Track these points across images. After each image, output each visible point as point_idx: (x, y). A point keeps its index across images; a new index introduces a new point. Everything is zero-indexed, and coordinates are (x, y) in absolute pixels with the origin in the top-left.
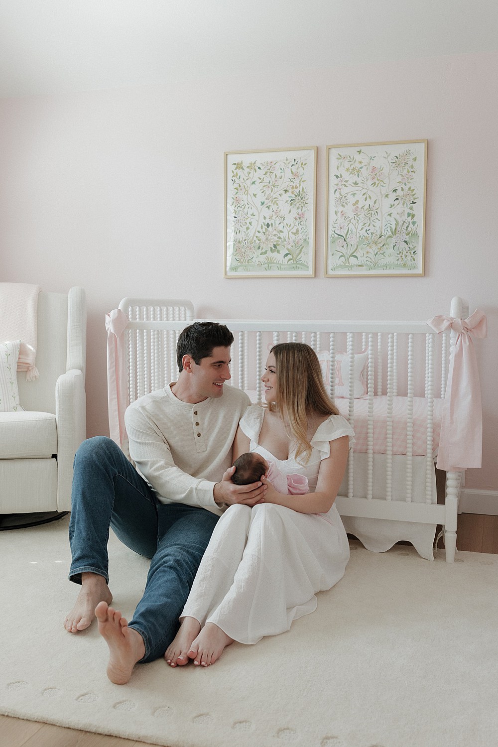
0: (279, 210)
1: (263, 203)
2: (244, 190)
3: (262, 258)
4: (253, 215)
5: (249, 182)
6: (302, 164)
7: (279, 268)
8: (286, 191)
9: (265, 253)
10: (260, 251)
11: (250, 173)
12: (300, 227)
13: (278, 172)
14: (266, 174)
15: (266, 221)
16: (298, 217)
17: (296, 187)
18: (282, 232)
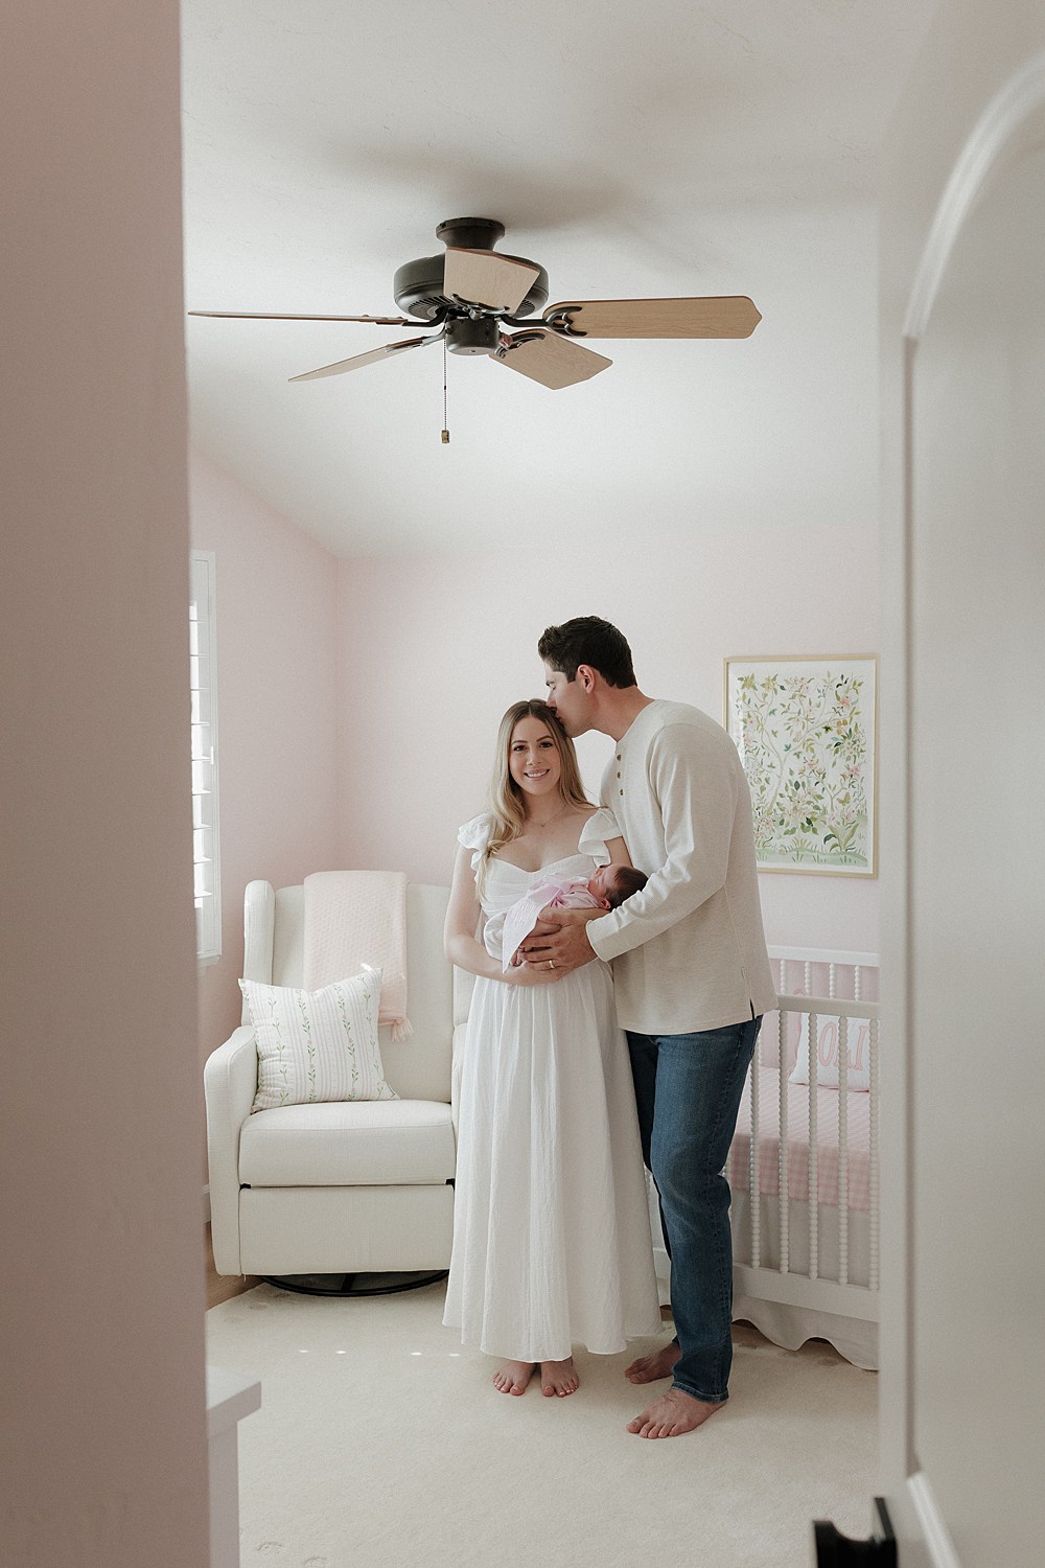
0: (815, 760)
1: (788, 748)
2: (755, 724)
3: (788, 841)
4: (771, 766)
5: (764, 711)
6: (855, 683)
7: (817, 860)
8: (827, 729)
9: (793, 831)
10: (783, 828)
11: (766, 695)
12: (851, 791)
13: (813, 695)
14: (793, 697)
15: (796, 778)
16: (848, 774)
17: (845, 723)
18: (820, 797)
